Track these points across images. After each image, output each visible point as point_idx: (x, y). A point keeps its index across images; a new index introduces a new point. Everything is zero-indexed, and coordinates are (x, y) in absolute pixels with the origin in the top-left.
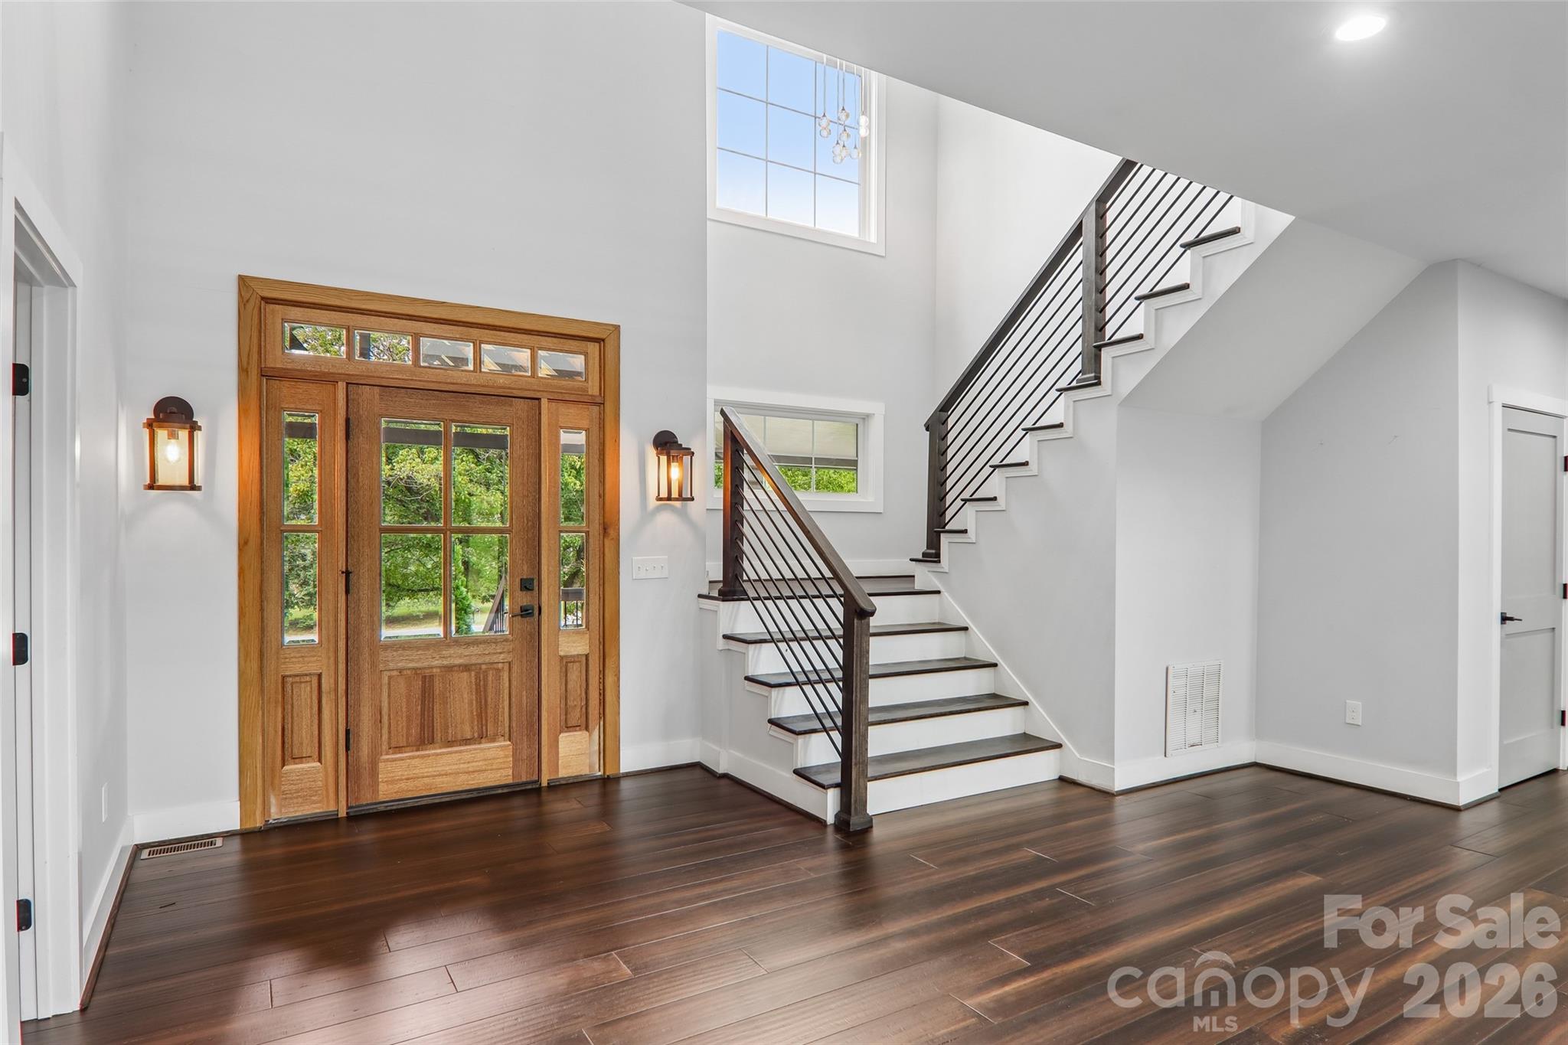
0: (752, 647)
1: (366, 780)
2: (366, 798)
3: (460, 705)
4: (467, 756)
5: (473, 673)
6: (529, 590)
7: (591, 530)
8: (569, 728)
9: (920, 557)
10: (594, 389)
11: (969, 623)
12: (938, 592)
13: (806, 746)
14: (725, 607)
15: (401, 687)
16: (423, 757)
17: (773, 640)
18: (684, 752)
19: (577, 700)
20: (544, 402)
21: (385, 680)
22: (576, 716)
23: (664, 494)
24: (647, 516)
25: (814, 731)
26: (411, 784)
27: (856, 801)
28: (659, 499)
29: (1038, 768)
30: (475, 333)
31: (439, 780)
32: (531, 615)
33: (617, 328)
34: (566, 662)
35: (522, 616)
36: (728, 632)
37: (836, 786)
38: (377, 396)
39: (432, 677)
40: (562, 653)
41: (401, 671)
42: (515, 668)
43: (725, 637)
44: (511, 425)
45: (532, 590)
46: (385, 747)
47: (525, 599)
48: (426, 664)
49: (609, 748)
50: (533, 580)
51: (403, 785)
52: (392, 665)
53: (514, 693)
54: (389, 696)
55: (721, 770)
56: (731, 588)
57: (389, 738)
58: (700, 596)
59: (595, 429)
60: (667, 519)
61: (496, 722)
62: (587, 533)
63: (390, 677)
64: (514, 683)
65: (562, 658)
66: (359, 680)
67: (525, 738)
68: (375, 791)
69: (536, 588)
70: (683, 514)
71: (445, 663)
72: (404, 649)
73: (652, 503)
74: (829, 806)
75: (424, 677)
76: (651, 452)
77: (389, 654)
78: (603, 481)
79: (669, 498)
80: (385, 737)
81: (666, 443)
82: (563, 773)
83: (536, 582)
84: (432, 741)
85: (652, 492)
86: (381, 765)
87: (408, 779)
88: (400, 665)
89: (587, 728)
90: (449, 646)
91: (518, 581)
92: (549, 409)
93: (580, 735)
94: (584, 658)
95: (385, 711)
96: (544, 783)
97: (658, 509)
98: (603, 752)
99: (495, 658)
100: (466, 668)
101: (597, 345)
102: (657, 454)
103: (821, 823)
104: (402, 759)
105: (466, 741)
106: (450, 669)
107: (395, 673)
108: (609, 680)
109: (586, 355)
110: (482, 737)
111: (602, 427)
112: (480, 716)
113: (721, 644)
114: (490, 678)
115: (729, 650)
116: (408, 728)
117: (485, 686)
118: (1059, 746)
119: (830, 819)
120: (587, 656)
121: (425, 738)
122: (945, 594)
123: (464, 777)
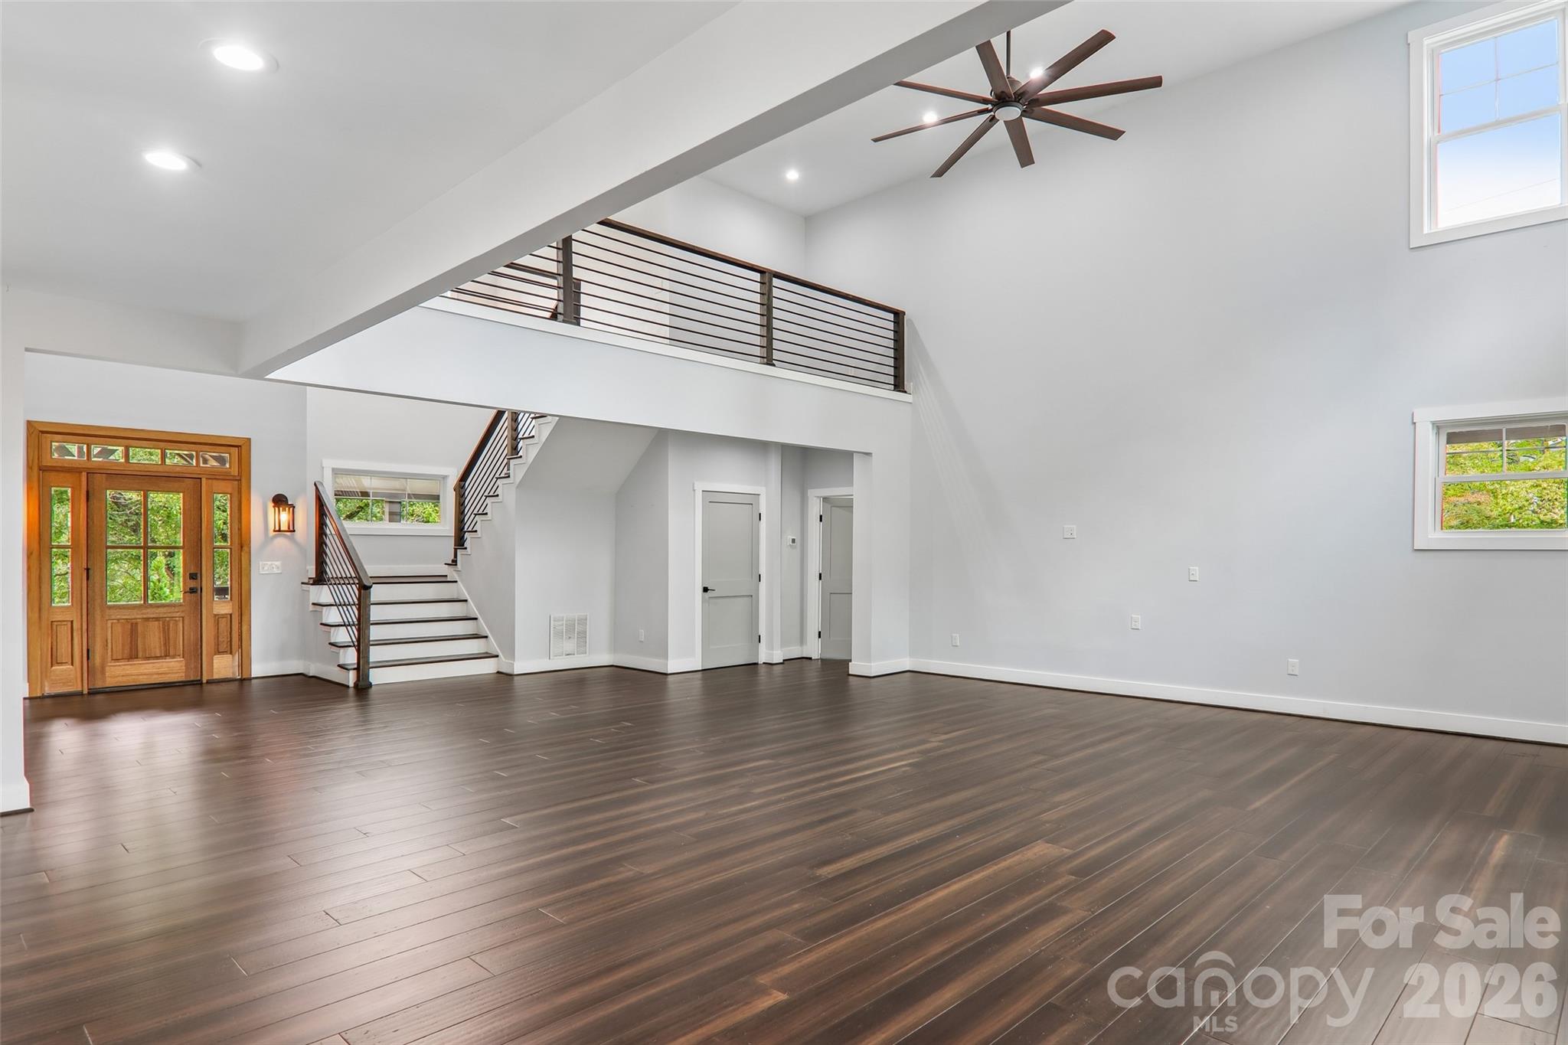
0: (325, 608)
1: (99, 675)
2: (99, 685)
3: (153, 638)
4: (158, 665)
5: (161, 622)
6: (194, 579)
7: (233, 547)
8: (219, 653)
9: (450, 562)
10: (235, 472)
11: (468, 598)
12: (456, 582)
13: (345, 653)
14: (314, 589)
15: (118, 629)
16: (131, 665)
17: (336, 605)
18: (293, 666)
19: (224, 638)
20: (204, 480)
21: (109, 625)
22: (224, 647)
23: (277, 529)
24: (268, 539)
25: (350, 646)
26: (125, 679)
27: (363, 675)
28: (275, 531)
29: (487, 667)
30: (162, 444)
31: (141, 677)
32: (196, 592)
33: (249, 440)
34: (218, 618)
35: (191, 593)
36: (315, 602)
37: (354, 669)
38: (104, 479)
39: (137, 623)
40: (215, 613)
41: (118, 620)
42: (186, 622)
43: (313, 604)
44: (183, 492)
45: (196, 579)
46: (110, 659)
47: (192, 584)
48: (133, 617)
49: (244, 662)
50: (196, 574)
51: (120, 679)
52: (113, 617)
53: (186, 633)
54: (112, 633)
55: (311, 675)
56: (320, 579)
57: (112, 655)
58: (303, 583)
59: (236, 494)
60: (281, 542)
61: (175, 648)
62: (231, 549)
63: (112, 623)
64: (186, 628)
65: (215, 615)
66: (94, 624)
67: (193, 657)
68: (104, 681)
69: (199, 578)
70: (293, 540)
71: (145, 616)
72: (120, 609)
73: (271, 533)
74: (351, 678)
75: (132, 624)
76: (271, 505)
77: (112, 611)
78: (240, 522)
79: (279, 531)
80: (110, 654)
81: (280, 501)
82: (216, 676)
83: (199, 575)
84: (137, 657)
85: (271, 527)
86: (107, 668)
87: (123, 676)
88: (118, 617)
89: (231, 653)
90: (146, 607)
91: (188, 574)
92: (206, 484)
93: (227, 658)
94: (229, 616)
95: (109, 641)
96: (204, 681)
97: (275, 537)
98: (241, 665)
99: (174, 615)
100: (157, 619)
101: (237, 449)
102: (274, 507)
103: (348, 687)
104: (119, 665)
105: (157, 658)
106: (147, 619)
107: (115, 621)
108: (245, 628)
109: (230, 454)
110: (167, 655)
111: (240, 492)
112: (165, 644)
113: (311, 608)
114: (171, 625)
115: (316, 611)
116: (123, 650)
117: (168, 629)
118: (497, 656)
119: (351, 684)
120: (231, 615)
121: (133, 655)
122: (459, 582)
123: (156, 676)
